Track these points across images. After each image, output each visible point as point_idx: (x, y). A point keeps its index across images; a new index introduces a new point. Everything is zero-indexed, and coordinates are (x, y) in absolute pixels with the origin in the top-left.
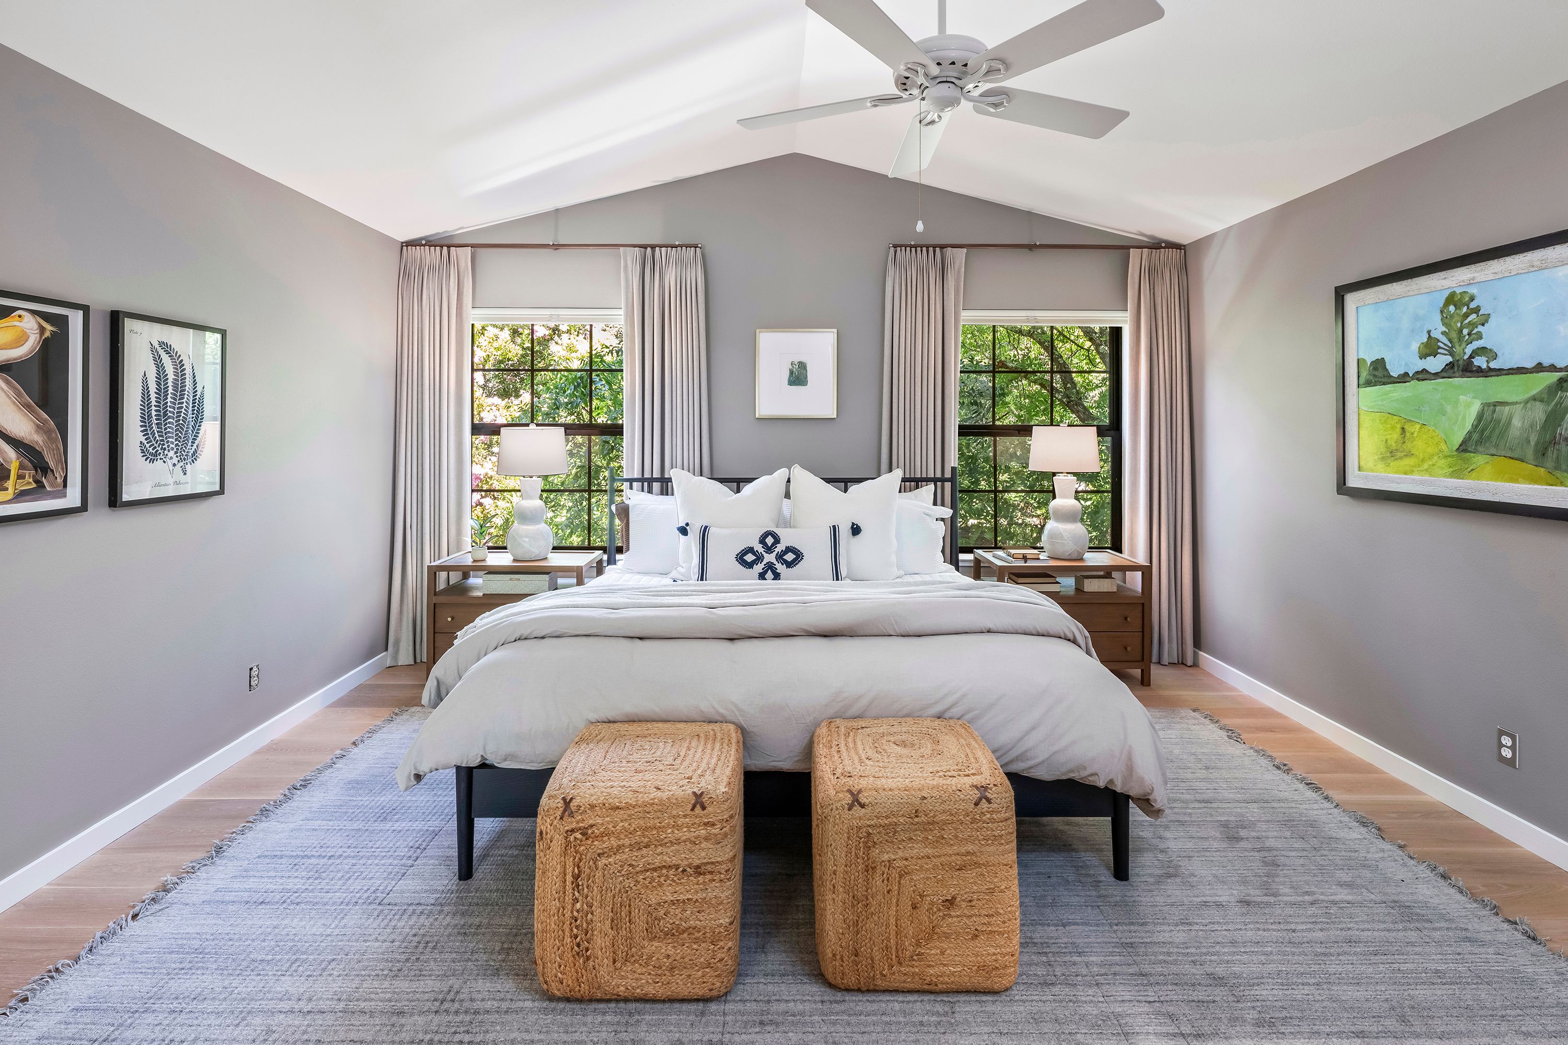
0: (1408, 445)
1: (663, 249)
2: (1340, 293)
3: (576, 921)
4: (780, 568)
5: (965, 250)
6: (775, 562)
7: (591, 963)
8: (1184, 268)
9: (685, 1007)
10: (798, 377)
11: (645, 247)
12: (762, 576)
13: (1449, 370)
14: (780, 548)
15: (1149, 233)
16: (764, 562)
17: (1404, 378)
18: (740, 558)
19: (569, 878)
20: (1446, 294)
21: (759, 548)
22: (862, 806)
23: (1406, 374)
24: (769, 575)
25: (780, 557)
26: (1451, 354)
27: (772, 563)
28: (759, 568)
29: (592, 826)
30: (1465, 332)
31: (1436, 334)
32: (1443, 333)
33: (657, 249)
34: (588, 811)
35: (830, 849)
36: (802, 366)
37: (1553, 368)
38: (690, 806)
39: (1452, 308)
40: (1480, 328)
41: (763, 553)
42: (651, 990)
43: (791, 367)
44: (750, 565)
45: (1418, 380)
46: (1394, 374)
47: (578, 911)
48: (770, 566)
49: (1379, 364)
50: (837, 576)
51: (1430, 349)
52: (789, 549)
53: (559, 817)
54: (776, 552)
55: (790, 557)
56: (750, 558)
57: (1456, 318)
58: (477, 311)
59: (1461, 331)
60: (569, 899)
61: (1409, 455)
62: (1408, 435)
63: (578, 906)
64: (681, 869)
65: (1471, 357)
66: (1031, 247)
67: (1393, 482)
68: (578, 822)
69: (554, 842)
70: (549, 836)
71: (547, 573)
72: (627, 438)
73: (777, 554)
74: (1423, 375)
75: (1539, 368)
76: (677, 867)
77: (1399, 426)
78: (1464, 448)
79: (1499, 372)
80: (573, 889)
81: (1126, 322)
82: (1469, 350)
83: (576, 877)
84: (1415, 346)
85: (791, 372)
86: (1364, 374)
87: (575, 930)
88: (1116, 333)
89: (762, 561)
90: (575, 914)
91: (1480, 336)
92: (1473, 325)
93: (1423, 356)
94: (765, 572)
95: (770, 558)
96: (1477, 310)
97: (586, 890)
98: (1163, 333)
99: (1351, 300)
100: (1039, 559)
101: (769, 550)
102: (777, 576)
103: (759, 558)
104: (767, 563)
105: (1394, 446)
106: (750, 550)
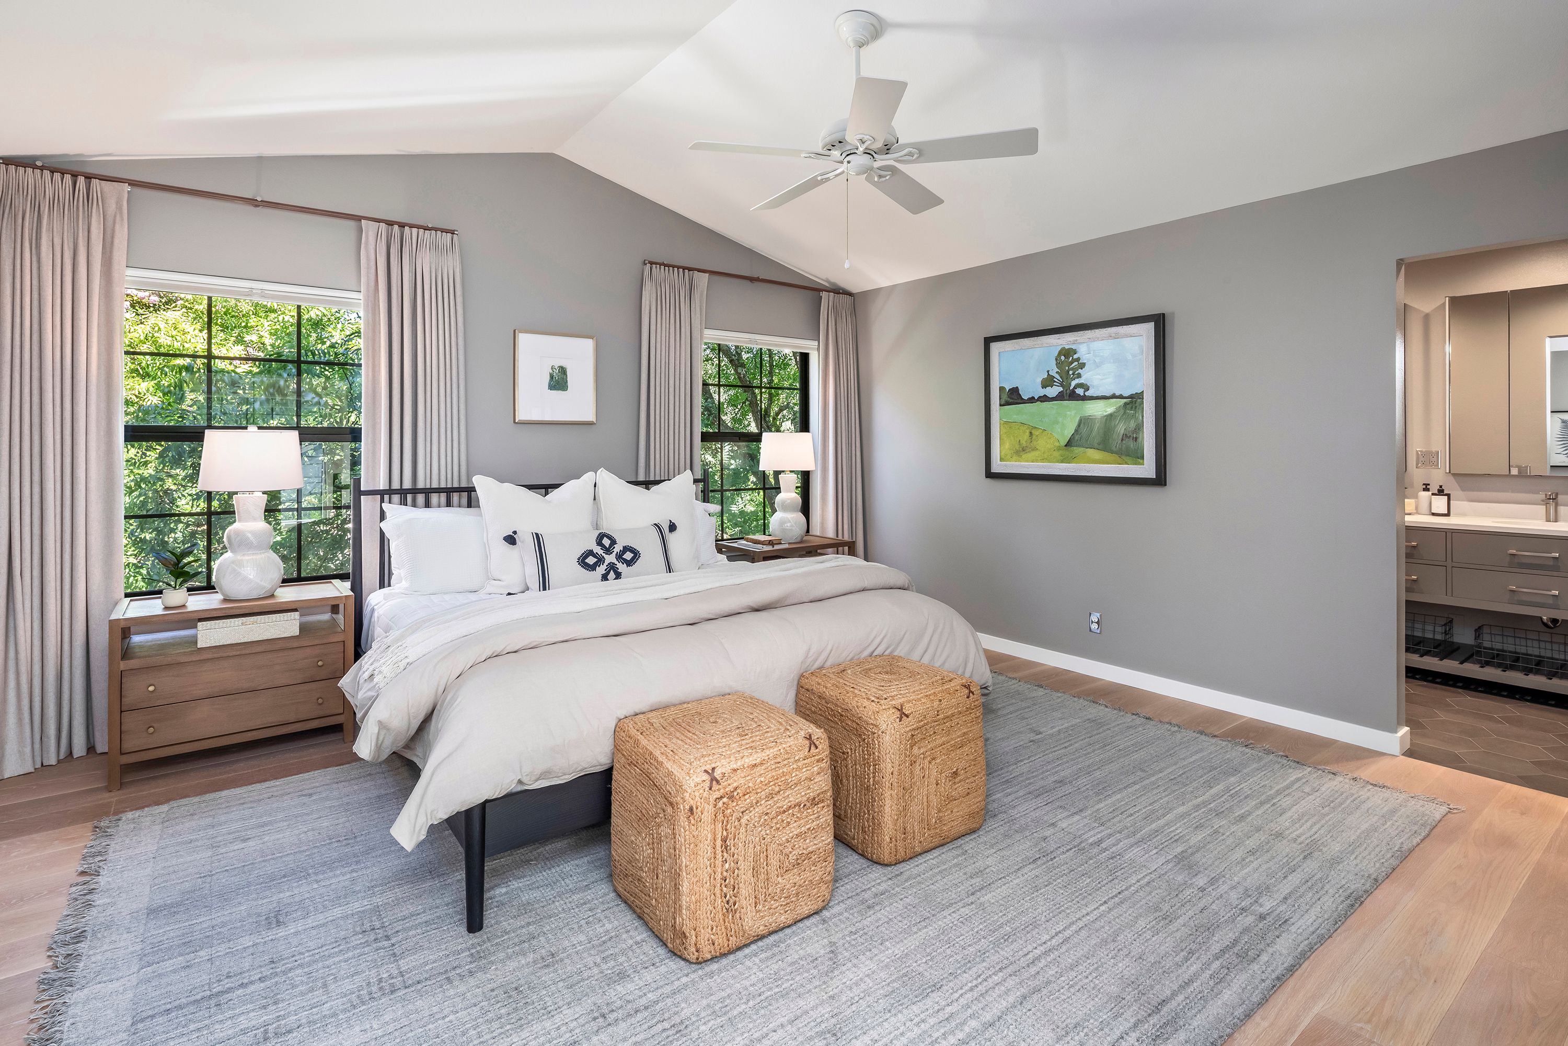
0: (1034, 443)
1: (415, 230)
2: (988, 341)
3: (725, 881)
4: (621, 567)
5: (707, 275)
6: (616, 562)
7: (738, 915)
8: (854, 311)
9: (807, 923)
10: (559, 381)
11: (390, 223)
12: (605, 577)
13: (1060, 397)
14: (618, 548)
15: (833, 280)
16: (606, 563)
17: (1032, 400)
18: (582, 561)
19: (719, 843)
20: (1059, 348)
21: (598, 550)
22: (907, 716)
23: (1033, 398)
24: (612, 575)
25: (619, 557)
26: (1062, 385)
27: (613, 563)
28: (601, 569)
29: (736, 789)
30: (1071, 372)
31: (1053, 373)
32: (1057, 372)
33: (407, 228)
34: (732, 775)
35: (888, 755)
36: (563, 370)
37: (1121, 397)
38: (807, 750)
39: (1063, 358)
40: (1080, 371)
41: (603, 555)
42: (783, 919)
43: (551, 371)
44: (592, 568)
45: (1041, 401)
46: (1025, 398)
47: (727, 871)
48: (612, 567)
49: (1015, 392)
50: (669, 569)
51: (1048, 382)
52: (626, 549)
53: (707, 789)
54: (615, 553)
55: (628, 556)
56: (591, 560)
57: (1065, 364)
58: (130, 272)
59: (1068, 372)
60: (719, 862)
61: (1035, 449)
62: (1034, 437)
63: (727, 866)
64: (802, 805)
65: (1075, 388)
66: (752, 279)
67: (1024, 467)
68: (725, 788)
69: (705, 813)
70: (700, 809)
71: (295, 610)
72: (366, 444)
73: (617, 554)
74: (1044, 399)
75: (1114, 397)
76: (799, 805)
77: (1028, 431)
78: (1069, 444)
79: (1092, 398)
80: (722, 852)
81: (813, 349)
82: (1073, 383)
83: (724, 840)
84: (1039, 380)
85: (552, 377)
86: (1005, 397)
87: (725, 889)
88: (804, 359)
89: (604, 562)
90: (725, 874)
91: (1079, 376)
92: (1074, 369)
93: (1044, 387)
94: (608, 573)
95: (610, 559)
96: (1078, 360)
97: (733, 848)
98: (842, 360)
99: (995, 347)
100: (781, 544)
101: (608, 551)
102: (618, 576)
103: (600, 560)
104: (609, 564)
105: (1024, 444)
106: (590, 553)
